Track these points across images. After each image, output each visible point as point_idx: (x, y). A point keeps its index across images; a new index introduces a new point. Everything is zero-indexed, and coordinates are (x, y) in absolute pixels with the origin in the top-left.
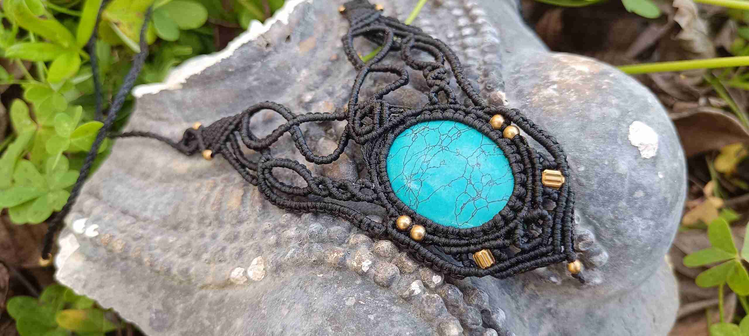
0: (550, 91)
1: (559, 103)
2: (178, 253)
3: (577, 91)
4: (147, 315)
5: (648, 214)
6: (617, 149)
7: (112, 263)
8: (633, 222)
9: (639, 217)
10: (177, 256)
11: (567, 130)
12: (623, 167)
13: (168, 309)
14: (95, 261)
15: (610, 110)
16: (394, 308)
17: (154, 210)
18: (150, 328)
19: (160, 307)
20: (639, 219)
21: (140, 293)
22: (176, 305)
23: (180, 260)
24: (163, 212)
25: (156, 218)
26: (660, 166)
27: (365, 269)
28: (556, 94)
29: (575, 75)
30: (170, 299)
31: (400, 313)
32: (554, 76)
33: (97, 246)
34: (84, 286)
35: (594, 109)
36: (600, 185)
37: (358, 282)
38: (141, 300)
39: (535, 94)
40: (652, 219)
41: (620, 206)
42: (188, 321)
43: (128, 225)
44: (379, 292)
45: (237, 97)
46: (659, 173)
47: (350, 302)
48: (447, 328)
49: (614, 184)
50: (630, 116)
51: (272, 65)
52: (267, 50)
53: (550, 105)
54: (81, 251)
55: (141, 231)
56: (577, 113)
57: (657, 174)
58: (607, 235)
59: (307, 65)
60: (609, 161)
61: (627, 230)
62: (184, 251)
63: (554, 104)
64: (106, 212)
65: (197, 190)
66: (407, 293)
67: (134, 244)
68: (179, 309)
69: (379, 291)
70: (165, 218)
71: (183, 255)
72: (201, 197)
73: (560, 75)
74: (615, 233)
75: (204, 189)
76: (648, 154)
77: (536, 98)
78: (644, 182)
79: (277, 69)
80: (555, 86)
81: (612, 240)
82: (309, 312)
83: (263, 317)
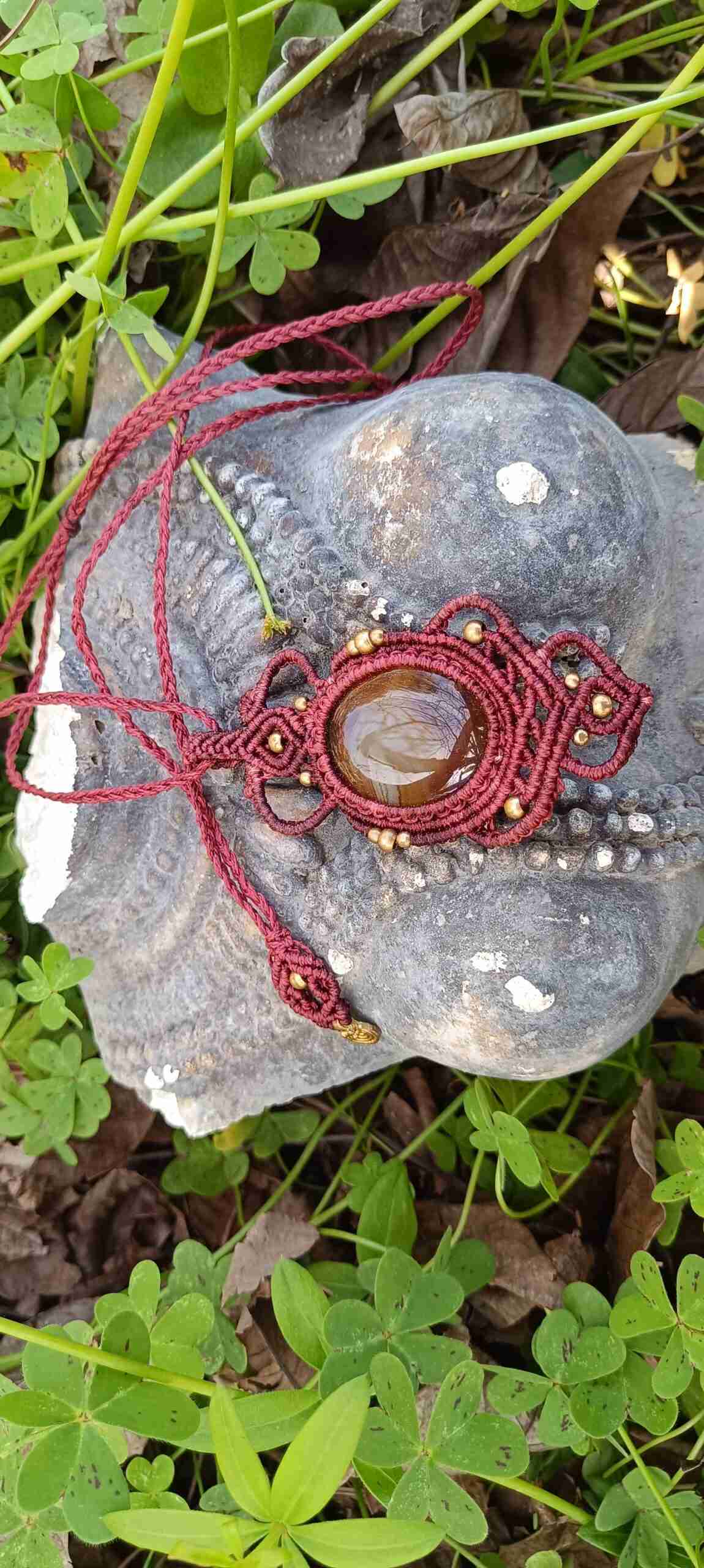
1: (411, 535)
2: (262, 1014)
3: (413, 500)
4: (299, 1081)
5: (601, 543)
6: (508, 526)
7: (219, 1078)
8: (595, 568)
9: (596, 556)
10: (263, 1018)
11: (446, 560)
12: (531, 537)
13: (311, 1059)
14: (204, 1091)
15: (463, 489)
16: (478, 888)
17: (194, 1000)
18: (314, 1086)
19: (302, 1065)
20: (597, 559)
21: (272, 1073)
22: (311, 1050)
23: (270, 1018)
24: (204, 995)
25: (204, 1006)
26: (564, 484)
27: (422, 884)
28: (398, 526)
30: (302, 1051)
31: (487, 887)
32: (377, 499)
33: (189, 1079)
34: (222, 1117)
35: (448, 507)
36: (529, 580)
37: (429, 897)
38: (281, 1076)
39: (381, 548)
40: (610, 541)
41: (567, 574)
42: (336, 1050)
43: (191, 1037)
45: (129, 831)
46: (571, 492)
47: (441, 920)
48: (534, 860)
49: (542, 563)
50: (488, 473)
51: (120, 769)
52: (100, 764)
53: (405, 547)
54: (182, 1096)
55: (208, 1031)
56: (437, 531)
57: (571, 495)
58: (585, 608)
60: (514, 549)
61: (598, 581)
62: (264, 1009)
63: (407, 542)
64: (157, 1047)
65: (208, 947)
66: (474, 869)
67: (216, 1044)
68: (318, 1049)
69: (451, 887)
70: (212, 998)
71: (269, 1011)
72: (219, 950)
74: (590, 597)
75: (210, 940)
76: (542, 492)
77: (386, 552)
78: (566, 523)
79: (129, 765)
80: (390, 516)
81: (594, 604)
82: (420, 959)
83: (391, 994)
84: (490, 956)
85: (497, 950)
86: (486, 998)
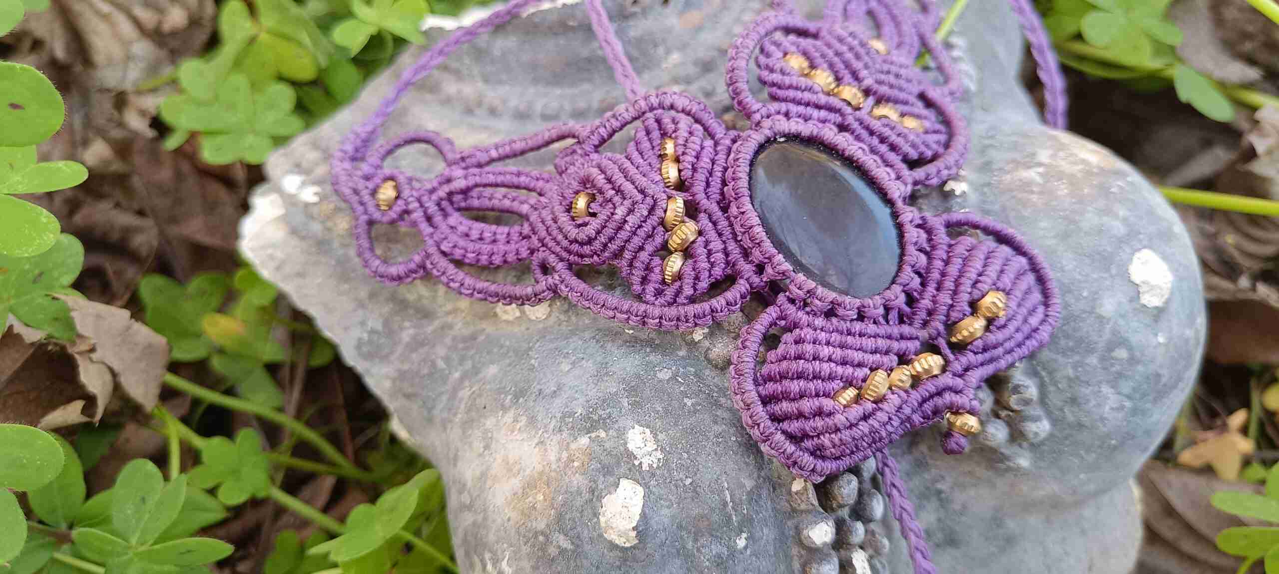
0: (1033, 174)
1: (1041, 193)
3: (1072, 184)
4: (357, 333)
5: (1126, 387)
6: (1106, 279)
7: (326, 247)
8: (1100, 392)
9: (1112, 387)
11: (1041, 233)
12: (1108, 306)
13: (390, 331)
14: (303, 238)
15: (1113, 222)
16: (723, 400)
18: (355, 352)
19: (379, 327)
20: (1111, 390)
21: (356, 299)
22: (402, 329)
26: (1164, 325)
28: (1039, 179)
29: (1075, 163)
30: (398, 318)
32: (1044, 156)
33: (311, 217)
34: (278, 268)
35: (1089, 215)
37: (682, 353)
38: (355, 310)
39: (1008, 172)
40: (1129, 397)
41: (1087, 362)
42: (414, 356)
44: (707, 374)
45: (568, 64)
46: (1160, 334)
47: (665, 375)
49: (1087, 327)
50: (1140, 241)
51: (634, 33)
52: (632, 9)
53: (1025, 192)
54: (285, 220)
56: (1061, 214)
57: (1156, 335)
58: (1055, 399)
59: (683, 47)
60: (1090, 293)
61: (1088, 401)
63: (1032, 192)
68: (406, 335)
69: (707, 372)
73: (1053, 156)
74: (1068, 400)
76: (1151, 300)
77: (1007, 178)
78: (1134, 339)
79: (639, 41)
80: (1041, 170)
81: (1061, 410)
82: (601, 374)
83: (532, 369)
84: (651, 446)
85: (663, 450)
86: (595, 465)
